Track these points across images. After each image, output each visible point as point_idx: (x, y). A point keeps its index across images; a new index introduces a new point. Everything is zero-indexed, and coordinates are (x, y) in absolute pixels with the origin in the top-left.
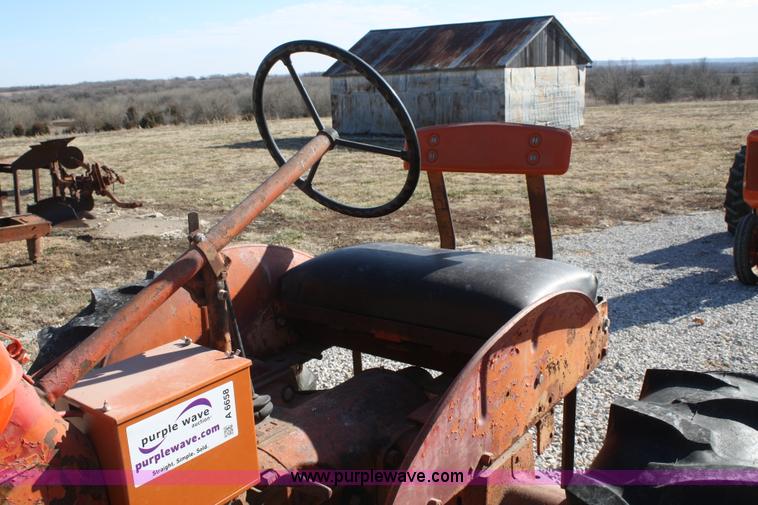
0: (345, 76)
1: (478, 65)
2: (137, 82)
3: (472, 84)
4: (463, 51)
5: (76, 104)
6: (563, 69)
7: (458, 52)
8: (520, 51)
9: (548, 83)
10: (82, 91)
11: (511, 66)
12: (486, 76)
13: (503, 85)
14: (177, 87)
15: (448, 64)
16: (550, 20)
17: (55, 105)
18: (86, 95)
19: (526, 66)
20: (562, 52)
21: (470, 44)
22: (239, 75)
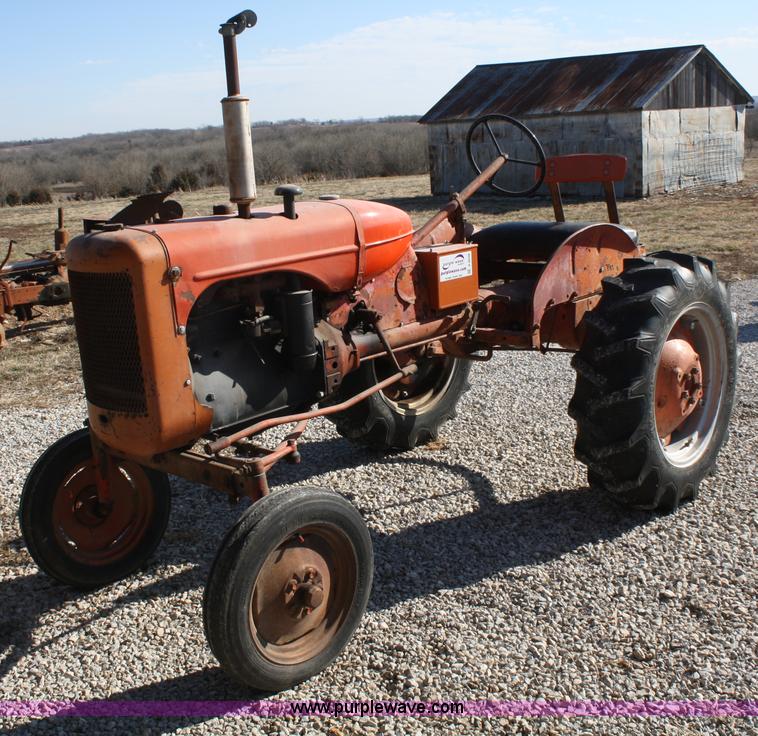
0: (446, 122)
1: (608, 108)
2: (158, 133)
3: (601, 130)
4: (590, 91)
5: (81, 163)
6: (716, 110)
7: (585, 91)
8: (661, 89)
9: (697, 128)
10: (87, 146)
11: (649, 108)
12: (618, 120)
13: (640, 132)
14: (211, 138)
15: (573, 106)
16: (699, 51)
17: (55, 166)
18: (93, 152)
19: (669, 108)
20: (715, 90)
21: (600, 82)
22: (293, 122)
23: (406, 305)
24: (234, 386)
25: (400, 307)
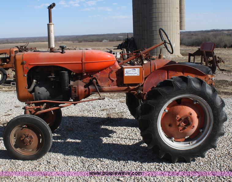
23: (113, 81)
24: (47, 91)
25: (110, 81)
